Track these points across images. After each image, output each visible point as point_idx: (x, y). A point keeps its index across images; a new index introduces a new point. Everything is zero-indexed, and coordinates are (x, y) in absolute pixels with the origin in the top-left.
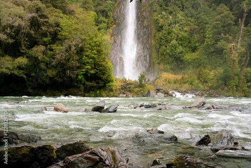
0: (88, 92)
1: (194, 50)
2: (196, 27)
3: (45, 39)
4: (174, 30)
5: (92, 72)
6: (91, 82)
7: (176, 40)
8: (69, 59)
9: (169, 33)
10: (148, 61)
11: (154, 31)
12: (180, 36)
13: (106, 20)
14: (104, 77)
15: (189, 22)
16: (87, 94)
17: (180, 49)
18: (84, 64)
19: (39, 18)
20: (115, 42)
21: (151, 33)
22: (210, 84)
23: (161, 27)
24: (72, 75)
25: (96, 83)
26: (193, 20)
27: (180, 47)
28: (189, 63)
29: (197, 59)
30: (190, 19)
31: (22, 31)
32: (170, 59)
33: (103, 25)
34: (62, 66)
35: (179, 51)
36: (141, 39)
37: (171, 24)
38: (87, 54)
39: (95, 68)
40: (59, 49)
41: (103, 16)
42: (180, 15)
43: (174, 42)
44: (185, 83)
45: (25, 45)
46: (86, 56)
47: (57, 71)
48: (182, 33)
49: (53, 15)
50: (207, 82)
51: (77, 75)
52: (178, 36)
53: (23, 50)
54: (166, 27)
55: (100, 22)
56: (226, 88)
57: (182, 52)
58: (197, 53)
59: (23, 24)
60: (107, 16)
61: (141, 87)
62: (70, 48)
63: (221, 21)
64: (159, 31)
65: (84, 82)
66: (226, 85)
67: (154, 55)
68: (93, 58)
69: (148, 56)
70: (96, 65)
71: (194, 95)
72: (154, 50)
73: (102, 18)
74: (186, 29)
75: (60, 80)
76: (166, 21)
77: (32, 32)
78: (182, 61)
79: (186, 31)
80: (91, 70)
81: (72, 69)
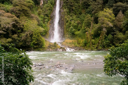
0: (35, 49)
1: (79, 30)
2: (80, 22)
3: (19, 31)
4: (72, 22)
5: (36, 43)
6: (36, 46)
7: (73, 26)
8: (27, 39)
9: (70, 24)
10: (63, 33)
11: (65, 22)
12: (74, 25)
13: (48, 18)
14: (41, 44)
15: (77, 20)
16: (35, 50)
17: (74, 30)
18: (33, 40)
19: (16, 24)
20: (51, 26)
21: (64, 23)
22: (81, 45)
23: (68, 21)
24: (28, 44)
25: (38, 46)
26: (79, 19)
27: (74, 29)
28: (77, 35)
29: (79, 34)
30: (78, 18)
31: (9, 29)
32: (70, 33)
33: (46, 20)
34: (25, 41)
35: (73, 30)
36: (61, 25)
37: (71, 20)
38: (34, 36)
39: (37, 41)
40: (23, 35)
41: (46, 16)
42: (74, 17)
43: (72, 27)
44: (73, 44)
45: (11, 34)
46: (33, 37)
47: (23, 43)
48: (75, 24)
49: (24, 20)
50: (80, 44)
51: (30, 44)
52: (73, 25)
53: (10, 35)
54: (69, 21)
55: (45, 19)
56: (85, 47)
57: (74, 31)
58: (80, 31)
59: (10, 26)
60: (48, 16)
61: (55, 46)
62: (27, 34)
63: (87, 21)
64: (67, 22)
65: (33, 46)
66: (86, 46)
67: (65, 31)
68: (36, 38)
69: (63, 32)
70: (37, 40)
71: (74, 50)
72: (65, 29)
73: (46, 17)
74: (76, 22)
75: (24, 46)
76: (69, 19)
77: (13, 29)
78: (74, 34)
79: (76, 23)
80: (35, 42)
81: (28, 42)
